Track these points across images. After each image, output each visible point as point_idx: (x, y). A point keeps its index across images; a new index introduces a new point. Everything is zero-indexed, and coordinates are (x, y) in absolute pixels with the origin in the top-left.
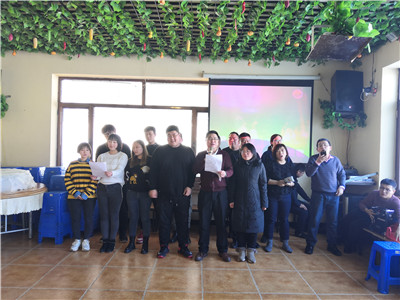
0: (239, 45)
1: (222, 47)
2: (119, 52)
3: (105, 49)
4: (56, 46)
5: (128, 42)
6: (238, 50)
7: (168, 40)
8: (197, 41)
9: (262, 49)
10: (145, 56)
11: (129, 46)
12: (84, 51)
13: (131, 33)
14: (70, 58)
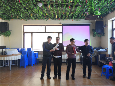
1: (65, 16)
2: (39, 19)
3: (35, 18)
4: (23, 18)
6: (69, 17)
7: (51, 15)
8: (59, 15)
9: (76, 17)
10: (45, 19)
11: (41, 17)
12: (30, 19)
13: (42, 14)
14: (26, 20)
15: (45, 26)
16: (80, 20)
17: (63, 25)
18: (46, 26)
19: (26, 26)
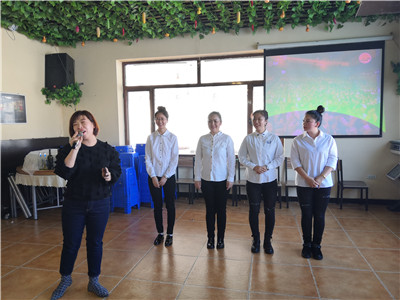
0: (293, 10)
1: (276, 15)
2: (173, 33)
3: (160, 31)
4: (116, 33)
5: (179, 22)
6: (293, 16)
7: (218, 14)
8: (248, 11)
9: (321, 12)
10: (198, 34)
11: (181, 26)
12: (141, 35)
13: (181, 12)
14: (130, 44)
15: (199, 62)
16: (340, 27)
17: (267, 53)
18: (202, 62)
19: (132, 66)
